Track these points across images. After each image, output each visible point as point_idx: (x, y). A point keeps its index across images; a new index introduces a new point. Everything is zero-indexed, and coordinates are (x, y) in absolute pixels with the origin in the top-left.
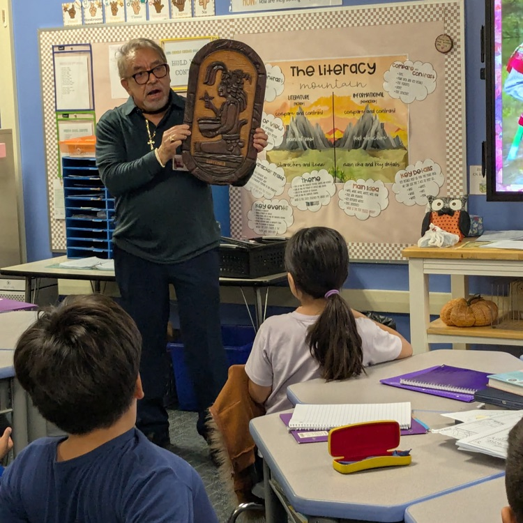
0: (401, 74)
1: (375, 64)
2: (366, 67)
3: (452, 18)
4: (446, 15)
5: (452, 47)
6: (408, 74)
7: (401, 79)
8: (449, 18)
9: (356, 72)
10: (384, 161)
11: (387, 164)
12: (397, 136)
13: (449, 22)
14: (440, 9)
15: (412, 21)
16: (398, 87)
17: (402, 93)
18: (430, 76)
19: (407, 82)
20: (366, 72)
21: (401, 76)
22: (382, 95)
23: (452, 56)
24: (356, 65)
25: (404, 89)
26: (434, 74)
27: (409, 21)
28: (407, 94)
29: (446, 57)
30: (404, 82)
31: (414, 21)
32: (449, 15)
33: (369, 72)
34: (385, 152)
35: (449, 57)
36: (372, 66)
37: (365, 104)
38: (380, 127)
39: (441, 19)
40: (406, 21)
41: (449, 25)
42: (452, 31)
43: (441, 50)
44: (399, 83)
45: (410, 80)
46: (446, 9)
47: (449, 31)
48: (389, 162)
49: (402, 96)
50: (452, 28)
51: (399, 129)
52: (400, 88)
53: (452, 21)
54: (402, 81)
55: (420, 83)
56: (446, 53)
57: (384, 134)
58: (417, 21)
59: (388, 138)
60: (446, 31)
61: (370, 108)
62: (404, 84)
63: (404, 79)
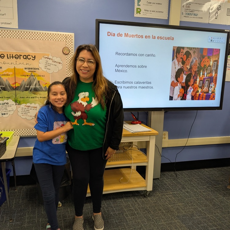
0: (47, 61)
1: (35, 56)
2: (31, 57)
3: (69, 41)
4: (67, 39)
5: (69, 52)
6: (50, 62)
7: (47, 63)
8: (68, 41)
9: (26, 58)
10: (40, 96)
11: (41, 97)
12: (46, 86)
13: (68, 42)
14: (64, 36)
15: (52, 40)
16: (45, 66)
17: (47, 69)
18: (60, 63)
19: (50, 65)
20: (31, 59)
21: (47, 62)
22: (38, 69)
23: (69, 56)
24: (26, 56)
25: (48, 67)
26: (61, 62)
27: (51, 40)
28: (49, 69)
29: (67, 56)
30: (49, 64)
31: (53, 40)
32: (68, 39)
33: (32, 59)
34: (40, 92)
35: (68, 56)
36: (34, 57)
37: (30, 73)
38: (38, 82)
39: (65, 40)
40: (49, 40)
41: (68, 43)
42: (69, 46)
43: (65, 53)
44: (46, 65)
45: (51, 64)
46: (67, 37)
47: (68, 46)
48: (42, 96)
49: (47, 70)
50: (69, 45)
51: (46, 83)
52: (47, 67)
53: (69, 42)
54: (47, 64)
55: (55, 65)
56: (67, 54)
57: (39, 85)
58: (54, 40)
59: (41, 87)
60: (67, 46)
61: (33, 74)
62: (48, 65)
63: (48, 63)
